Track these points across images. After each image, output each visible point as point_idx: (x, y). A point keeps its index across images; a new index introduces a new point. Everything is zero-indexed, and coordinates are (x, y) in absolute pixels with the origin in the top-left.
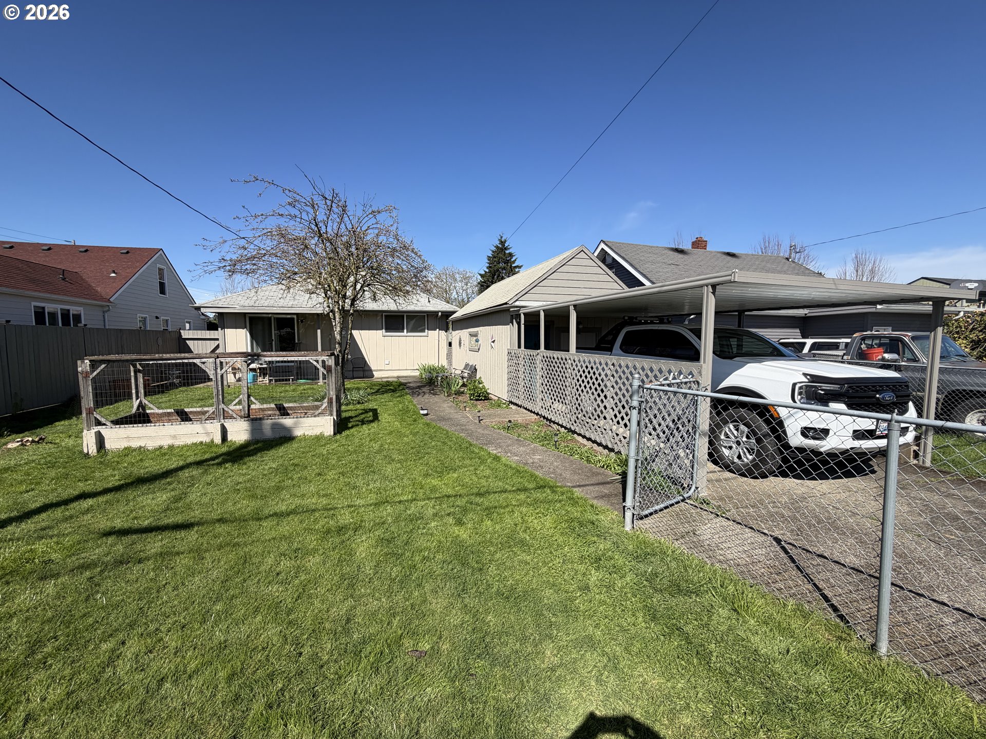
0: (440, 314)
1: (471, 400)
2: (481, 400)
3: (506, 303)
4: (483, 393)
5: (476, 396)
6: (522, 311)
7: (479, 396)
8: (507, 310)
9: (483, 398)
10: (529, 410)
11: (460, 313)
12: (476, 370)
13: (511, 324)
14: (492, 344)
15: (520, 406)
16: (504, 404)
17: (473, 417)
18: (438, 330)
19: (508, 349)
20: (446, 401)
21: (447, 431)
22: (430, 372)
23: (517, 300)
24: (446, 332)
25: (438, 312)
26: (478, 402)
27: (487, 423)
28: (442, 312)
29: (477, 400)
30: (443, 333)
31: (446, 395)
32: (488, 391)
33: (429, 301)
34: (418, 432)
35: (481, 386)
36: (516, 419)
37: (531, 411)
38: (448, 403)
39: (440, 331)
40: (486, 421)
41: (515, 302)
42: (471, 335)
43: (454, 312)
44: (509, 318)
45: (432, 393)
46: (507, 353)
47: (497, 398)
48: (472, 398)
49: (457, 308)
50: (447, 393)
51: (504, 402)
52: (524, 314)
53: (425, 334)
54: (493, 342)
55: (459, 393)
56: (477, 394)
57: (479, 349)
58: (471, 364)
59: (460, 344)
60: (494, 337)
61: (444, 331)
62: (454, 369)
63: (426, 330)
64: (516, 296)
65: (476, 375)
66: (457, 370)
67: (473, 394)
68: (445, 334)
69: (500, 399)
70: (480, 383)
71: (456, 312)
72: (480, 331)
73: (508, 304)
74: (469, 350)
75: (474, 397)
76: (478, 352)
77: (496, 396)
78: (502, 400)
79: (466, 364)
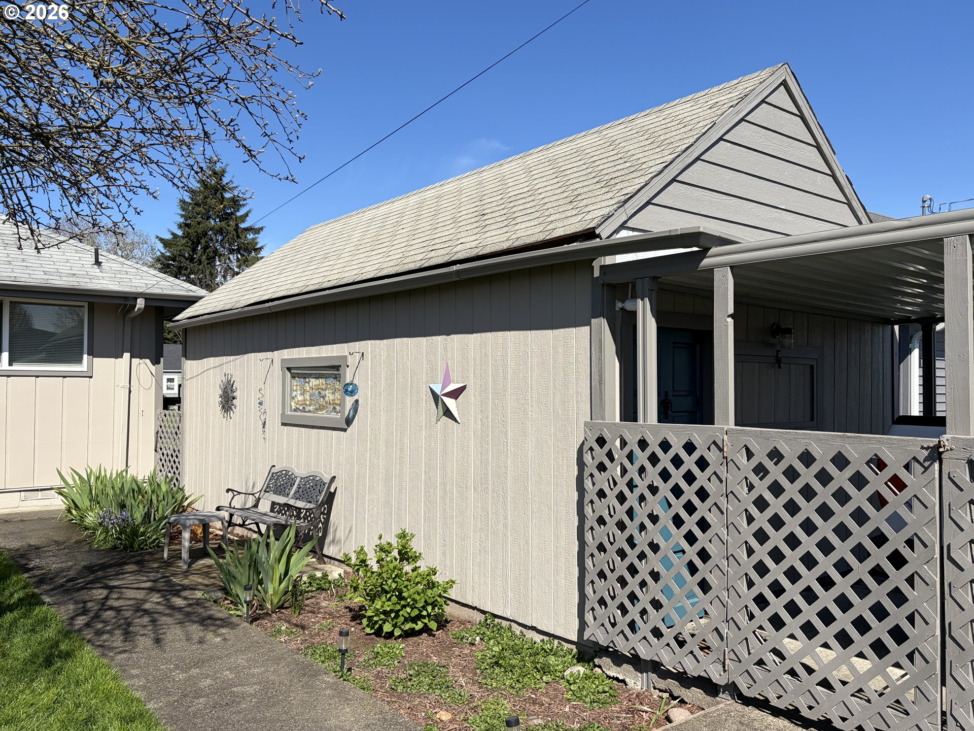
0: (141, 303)
1: (378, 633)
2: (424, 630)
3: (590, 234)
5: (406, 620)
8: (584, 261)
9: (431, 625)
14: (450, 403)
16: (557, 653)
18: (127, 356)
22: (122, 506)
23: (621, 226)
24: (156, 362)
25: (134, 297)
26: (424, 649)
28: (149, 298)
30: (143, 367)
33: (98, 263)
35: (408, 568)
39: (135, 361)
41: (616, 231)
42: (298, 371)
43: (191, 301)
44: (582, 293)
45: (187, 615)
53: (83, 367)
56: (409, 610)
57: (349, 422)
58: (301, 471)
59: (227, 400)
60: (453, 375)
61: (148, 361)
62: (228, 490)
63: (85, 356)
64: (622, 209)
65: (329, 514)
66: (239, 493)
67: (391, 611)
68: (153, 368)
69: (505, 624)
70: (405, 556)
71: (195, 302)
72: (358, 356)
73: (599, 236)
74: (283, 424)
75: (395, 626)
76: (345, 430)
77: (474, 608)
78: (517, 629)
79: (274, 470)
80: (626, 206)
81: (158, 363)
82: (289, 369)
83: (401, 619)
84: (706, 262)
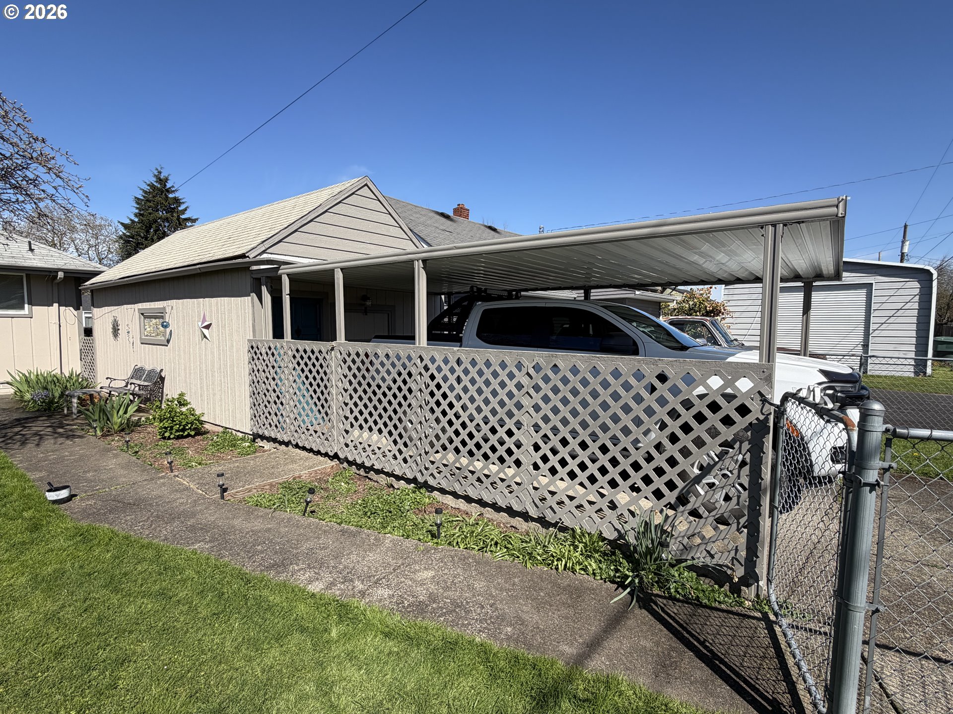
0: (61, 275)
1: (164, 438)
2: (189, 435)
3: (243, 256)
4: (192, 423)
5: (177, 431)
6: (283, 271)
7: (184, 430)
9: (193, 433)
10: (311, 450)
11: (113, 274)
12: (162, 379)
13: (254, 295)
14: (205, 331)
15: (287, 444)
16: (243, 439)
17: (201, 485)
18: (56, 305)
19: (249, 340)
20: (109, 450)
21: (158, 549)
22: (44, 388)
23: (264, 252)
24: (77, 309)
25: (55, 271)
26: (185, 442)
27: (240, 496)
28: (66, 272)
29: (178, 438)
30: (69, 312)
31: (99, 433)
32: (202, 419)
33: (31, 250)
35: (184, 409)
36: (297, 474)
37: (318, 453)
38: (116, 456)
39: (62, 308)
40: (236, 491)
41: (260, 254)
44: (248, 282)
45: (61, 435)
46: (246, 347)
47: (221, 429)
48: (167, 434)
49: (99, 267)
50: (102, 429)
51: (240, 435)
52: (288, 275)
53: (26, 312)
54: (208, 327)
55: (129, 427)
56: (178, 426)
57: (168, 341)
58: (148, 367)
59: (116, 331)
60: (207, 319)
61: (71, 308)
62: (107, 378)
63: (26, 306)
64: (262, 245)
65: (163, 389)
66: (115, 380)
67: (168, 427)
68: (75, 313)
69: (230, 431)
70: (182, 404)
71: (99, 274)
72: (170, 307)
73: (248, 257)
74: (142, 343)
75: (171, 433)
76: (167, 346)
77: (219, 426)
78: (234, 432)
79: (136, 367)
80: (264, 243)
81: (79, 309)
82: (142, 314)
83: (174, 431)
84: (280, 272)
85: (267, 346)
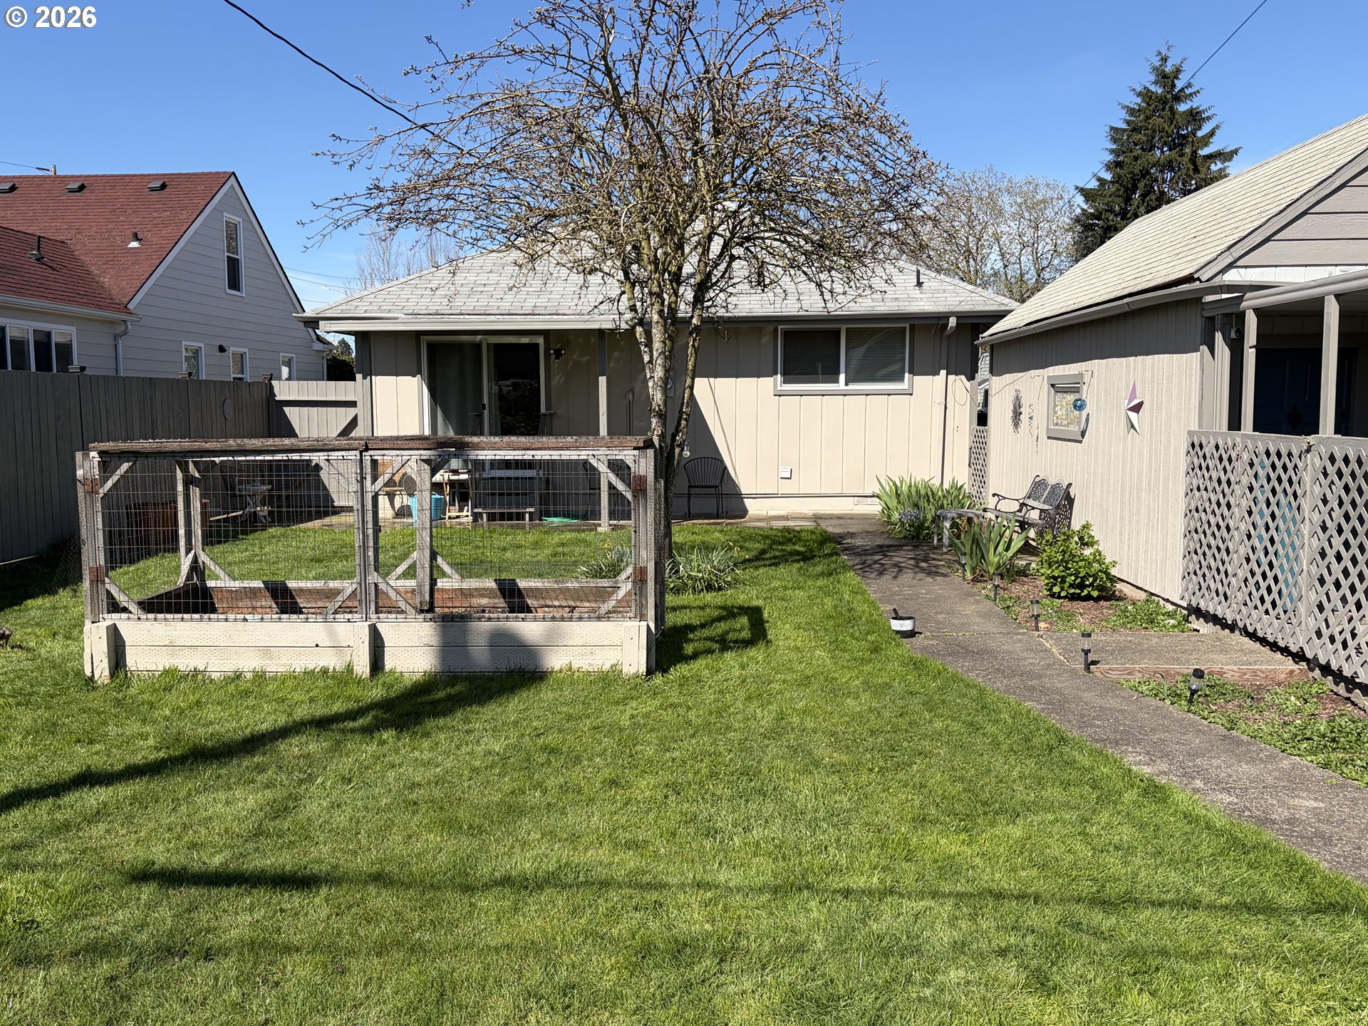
0: (953, 322)
1: (1053, 595)
2: (1089, 598)
3: (1189, 279)
4: (1095, 577)
5: (1071, 586)
6: (1252, 301)
7: (1082, 586)
8: (1194, 301)
9: (1095, 594)
10: (1263, 641)
11: (1020, 316)
12: (1070, 501)
13: (1204, 348)
14: (1133, 415)
15: (1232, 627)
16: (1169, 615)
17: (1065, 652)
18: (943, 372)
19: (1190, 433)
20: (972, 595)
21: (982, 692)
23: (1231, 266)
24: (971, 377)
25: (944, 317)
26: (1079, 606)
27: (1113, 676)
28: (960, 316)
29: (1073, 598)
30: (959, 382)
31: (969, 576)
32: (1114, 572)
33: (919, 284)
34: (888, 686)
35: (1088, 552)
36: (1216, 668)
37: (1274, 646)
38: (977, 602)
39: (951, 377)
40: (1109, 668)
41: (1223, 271)
42: (1057, 388)
43: (1000, 315)
44: (1197, 325)
45: (923, 570)
46: (1184, 446)
47: (1143, 596)
48: (1056, 589)
49: (1004, 302)
50: (973, 570)
51: (1170, 608)
52: (1255, 310)
53: (904, 386)
54: (1137, 408)
55: (1012, 573)
56: (1073, 578)
57: (1083, 434)
58: (1052, 481)
59: (1017, 415)
60: (1138, 393)
61: (963, 377)
62: (994, 495)
63: (907, 375)
64: (1228, 253)
65: (1070, 518)
66: (1005, 498)
67: (1059, 577)
68: (968, 384)
69: (1156, 599)
70: (1084, 543)
71: (1005, 316)
72: (1090, 373)
73: (1198, 279)
74: (1049, 438)
75: (1062, 589)
76: (1081, 442)
77: (1141, 589)
78: (1162, 602)
79: (1037, 479)
80: (1232, 250)
81: (974, 378)
82: (1053, 386)
83: (1067, 584)
84: (1244, 304)
85: (1213, 443)
